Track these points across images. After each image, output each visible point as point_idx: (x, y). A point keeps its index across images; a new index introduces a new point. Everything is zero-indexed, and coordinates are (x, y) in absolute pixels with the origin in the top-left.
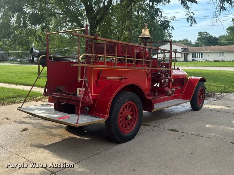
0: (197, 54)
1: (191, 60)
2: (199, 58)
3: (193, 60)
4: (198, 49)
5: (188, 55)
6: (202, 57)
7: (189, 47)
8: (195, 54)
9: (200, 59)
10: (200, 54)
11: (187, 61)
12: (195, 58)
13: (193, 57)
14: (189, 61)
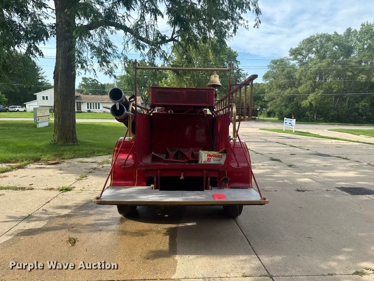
0: (93, 104)
1: (87, 111)
2: (96, 108)
3: (89, 111)
4: (93, 98)
5: (82, 105)
6: (99, 108)
7: (81, 95)
8: (91, 104)
9: (97, 110)
10: (96, 104)
11: (82, 112)
12: (91, 108)
13: (88, 108)
14: (84, 112)
